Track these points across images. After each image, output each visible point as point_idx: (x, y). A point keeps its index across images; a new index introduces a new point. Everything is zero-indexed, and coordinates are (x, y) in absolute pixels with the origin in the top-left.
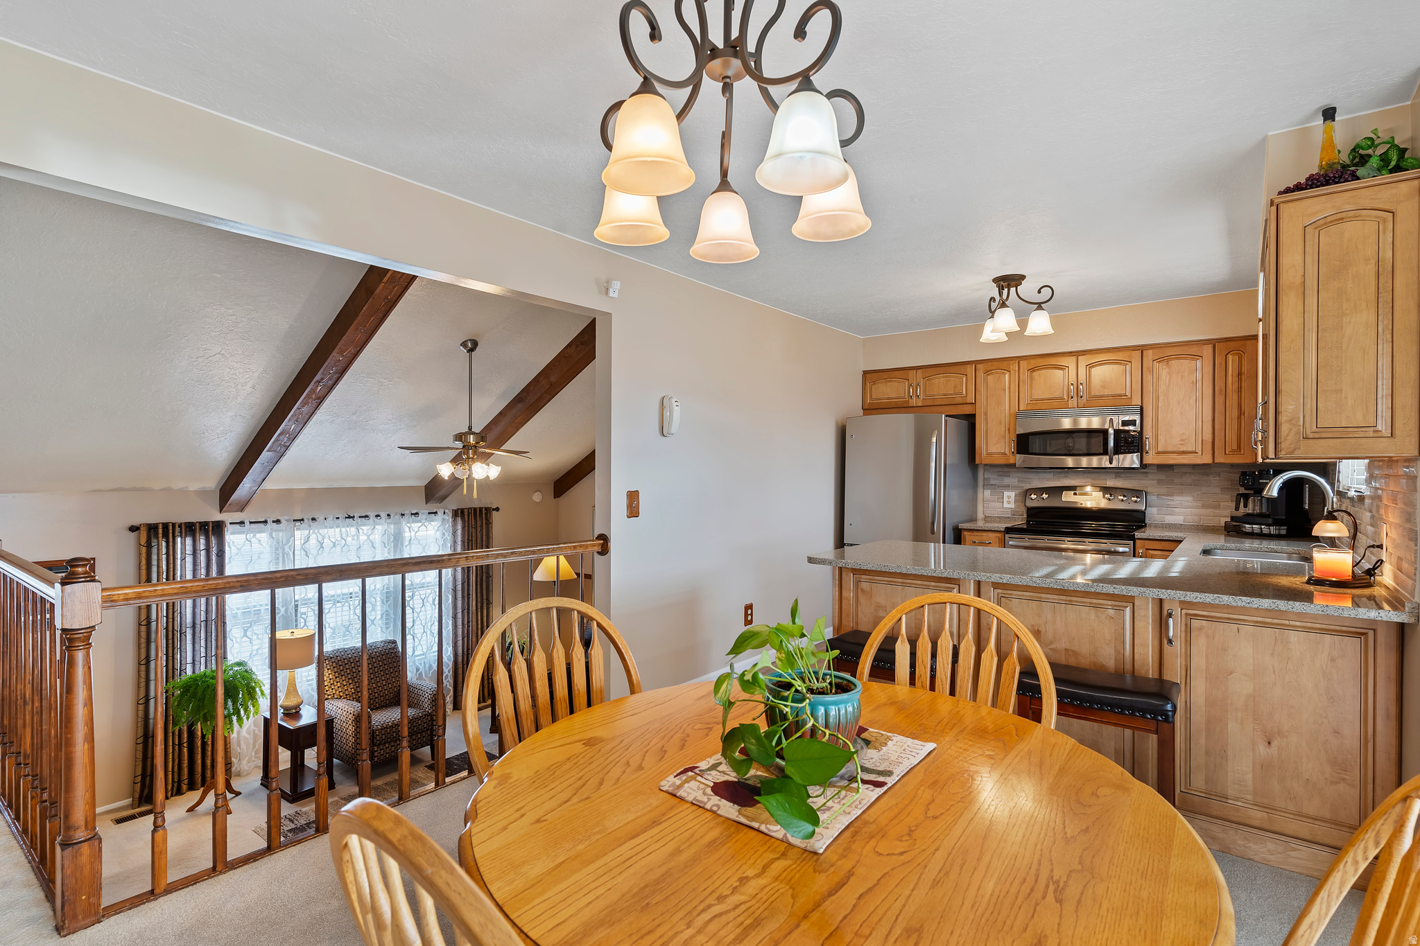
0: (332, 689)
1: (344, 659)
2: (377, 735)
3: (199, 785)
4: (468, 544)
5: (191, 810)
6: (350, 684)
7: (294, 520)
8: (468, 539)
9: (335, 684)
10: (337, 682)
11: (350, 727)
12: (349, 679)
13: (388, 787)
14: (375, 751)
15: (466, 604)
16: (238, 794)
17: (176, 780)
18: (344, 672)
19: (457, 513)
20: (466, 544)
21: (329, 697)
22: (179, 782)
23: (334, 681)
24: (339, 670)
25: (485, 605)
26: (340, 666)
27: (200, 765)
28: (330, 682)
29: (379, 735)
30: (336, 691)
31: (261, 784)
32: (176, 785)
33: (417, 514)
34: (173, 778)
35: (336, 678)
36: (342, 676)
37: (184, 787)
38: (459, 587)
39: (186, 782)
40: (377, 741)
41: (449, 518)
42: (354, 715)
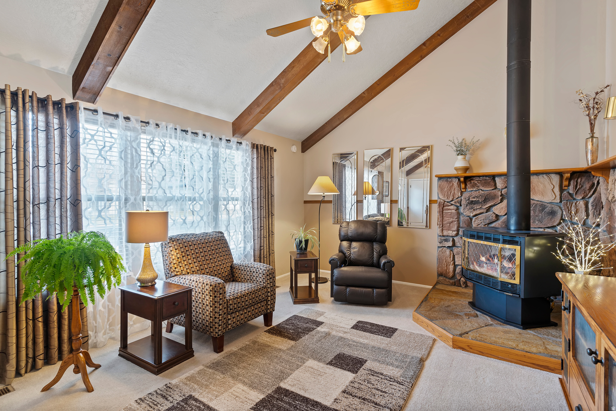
0: (180, 267)
1: (189, 241)
2: (230, 305)
3: (56, 360)
4: (261, 170)
5: (47, 388)
6: (195, 262)
7: (141, 122)
8: (261, 167)
9: (183, 262)
10: (184, 261)
11: (207, 297)
12: (194, 258)
13: (244, 352)
14: (229, 319)
15: (259, 214)
16: (97, 367)
17: (31, 355)
18: (189, 252)
19: (254, 146)
20: (259, 169)
21: (178, 273)
22: (34, 358)
23: (181, 259)
24: (185, 251)
25: (270, 216)
26: (186, 247)
27: (56, 340)
28: (178, 261)
29: (232, 304)
30: (184, 268)
31: (120, 355)
32: (30, 361)
33: (229, 140)
34: (27, 355)
35: (183, 257)
36: (188, 255)
37: (40, 363)
38: (255, 201)
39: (42, 357)
40: (231, 309)
41: (249, 148)
42: (211, 285)
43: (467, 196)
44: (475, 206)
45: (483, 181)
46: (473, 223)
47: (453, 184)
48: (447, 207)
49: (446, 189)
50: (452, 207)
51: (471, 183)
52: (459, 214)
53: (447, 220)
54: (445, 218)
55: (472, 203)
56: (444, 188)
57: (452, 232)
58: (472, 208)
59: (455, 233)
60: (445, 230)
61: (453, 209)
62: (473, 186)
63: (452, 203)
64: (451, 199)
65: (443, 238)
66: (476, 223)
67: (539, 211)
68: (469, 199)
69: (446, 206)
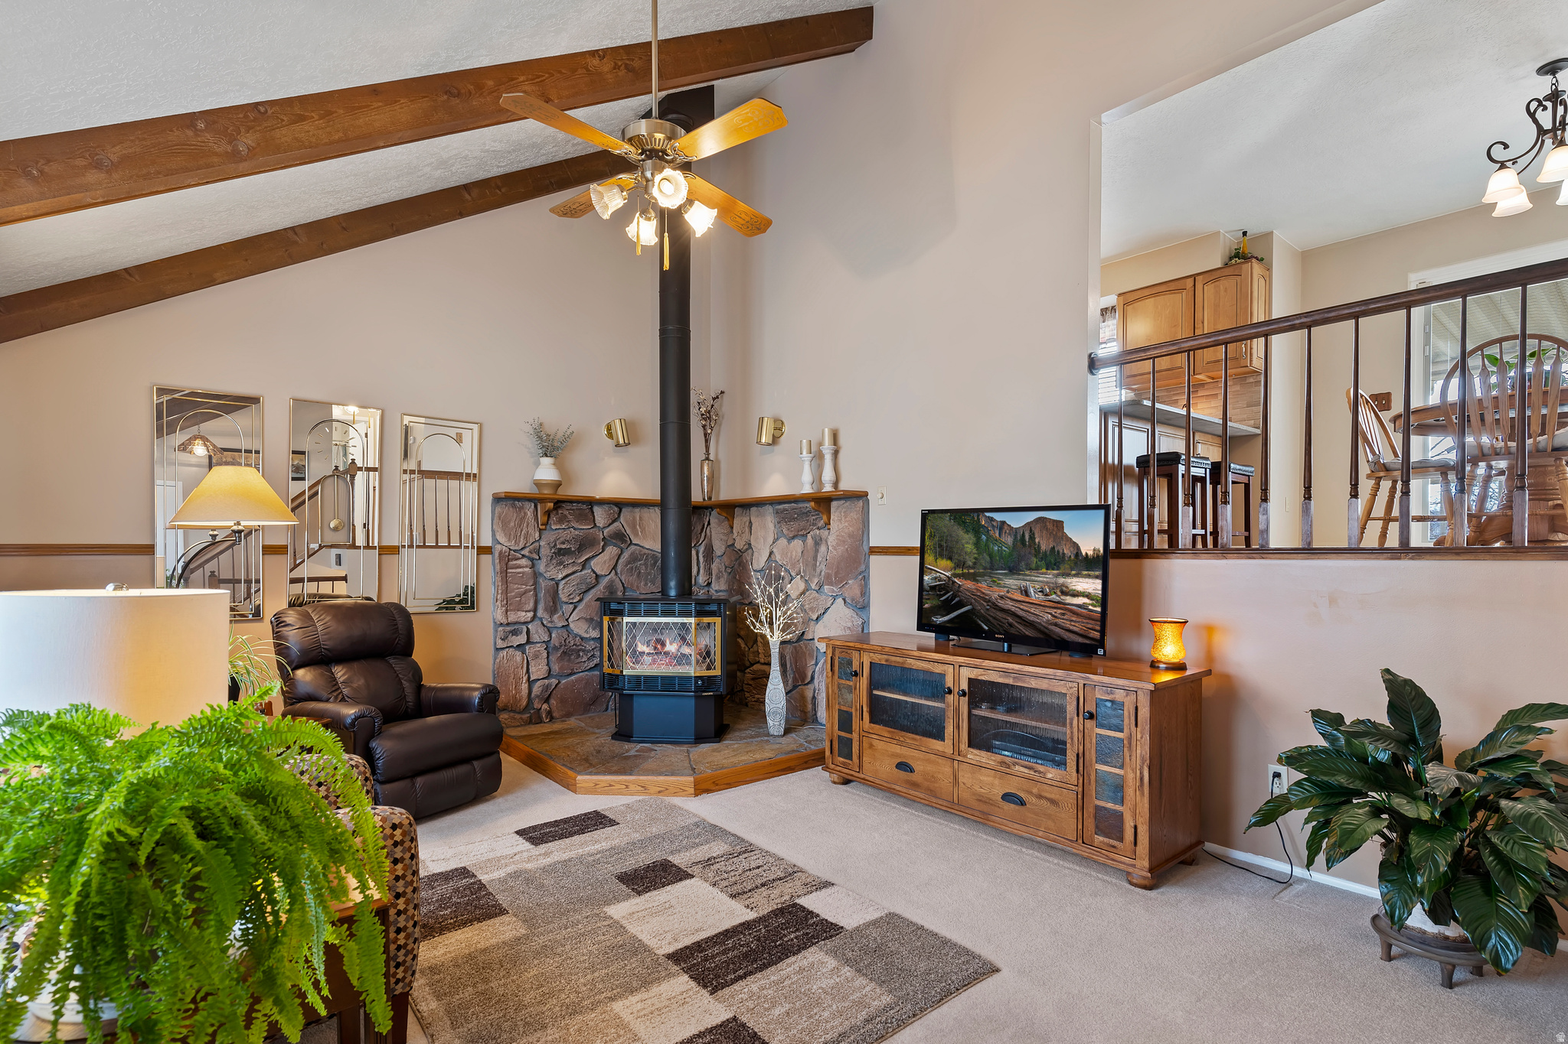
43: (552, 540)
44: (565, 558)
45: (577, 512)
46: (560, 592)
47: (525, 514)
48: (515, 562)
49: (512, 524)
50: (524, 562)
51: (557, 514)
52: (536, 575)
53: (516, 588)
54: (511, 586)
55: (561, 552)
56: (509, 522)
57: (524, 614)
58: (561, 563)
59: (530, 615)
60: (511, 610)
61: (526, 567)
62: (561, 521)
63: (526, 552)
64: (521, 546)
65: (508, 629)
66: (565, 591)
67: (651, 565)
68: (555, 545)
69: (512, 560)
